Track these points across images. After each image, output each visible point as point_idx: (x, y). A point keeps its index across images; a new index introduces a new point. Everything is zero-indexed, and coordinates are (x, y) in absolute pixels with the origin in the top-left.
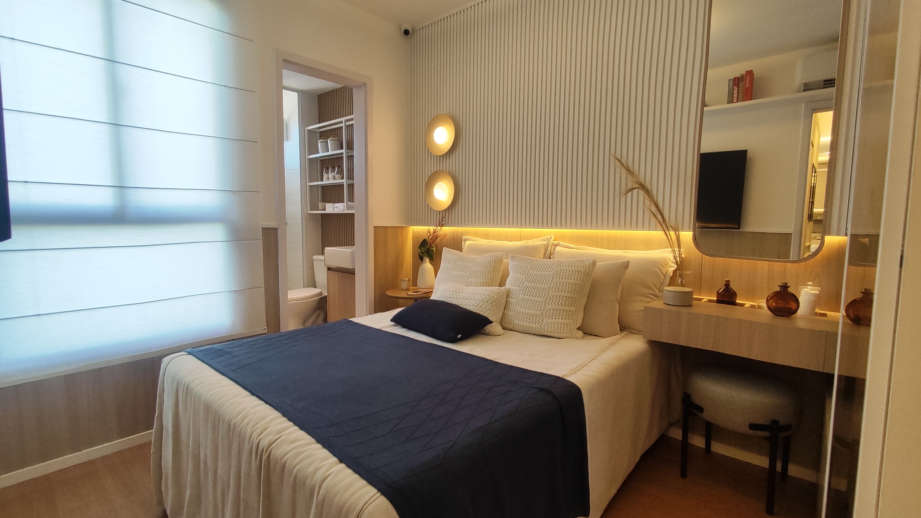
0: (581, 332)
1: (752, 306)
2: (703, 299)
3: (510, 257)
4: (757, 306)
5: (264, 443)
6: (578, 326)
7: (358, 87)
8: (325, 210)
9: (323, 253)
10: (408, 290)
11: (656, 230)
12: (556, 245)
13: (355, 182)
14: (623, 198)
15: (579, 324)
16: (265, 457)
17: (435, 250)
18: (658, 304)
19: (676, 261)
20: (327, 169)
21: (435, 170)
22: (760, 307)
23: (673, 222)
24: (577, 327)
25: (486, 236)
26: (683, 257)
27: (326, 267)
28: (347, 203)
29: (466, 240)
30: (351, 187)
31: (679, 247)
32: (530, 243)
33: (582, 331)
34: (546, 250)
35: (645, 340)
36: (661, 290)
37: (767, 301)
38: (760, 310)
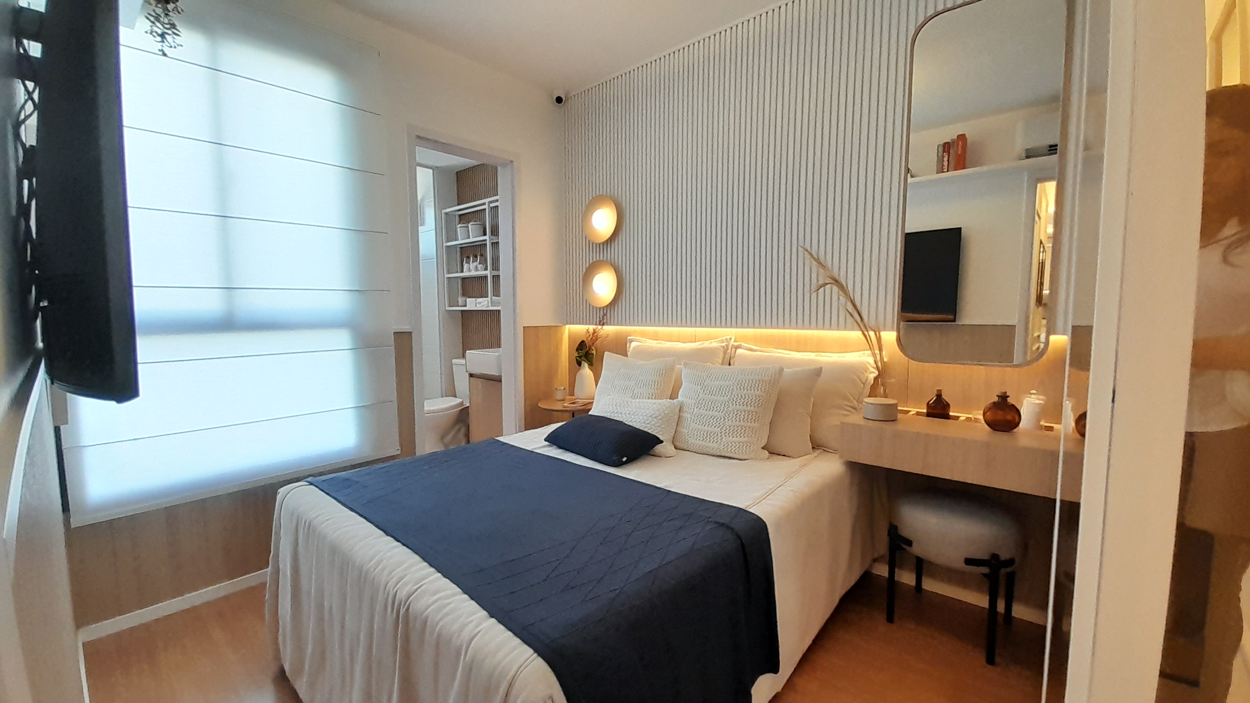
0: (766, 451)
1: (968, 419)
2: (910, 411)
3: (683, 364)
4: (973, 418)
5: (402, 594)
6: (763, 445)
7: (504, 165)
8: (465, 306)
9: (464, 356)
10: (563, 400)
11: (852, 329)
12: (737, 347)
13: (501, 273)
14: (814, 295)
15: (764, 442)
16: (402, 611)
17: (595, 354)
18: (856, 419)
19: (877, 367)
20: (468, 258)
21: (595, 260)
22: (976, 420)
23: (872, 323)
24: (761, 446)
25: (655, 337)
26: (886, 362)
27: (467, 374)
28: (491, 298)
29: (631, 341)
30: (496, 278)
31: (880, 350)
32: (706, 344)
33: (768, 451)
34: (725, 353)
35: (842, 461)
36: (859, 401)
37: (984, 415)
38: (977, 424)
